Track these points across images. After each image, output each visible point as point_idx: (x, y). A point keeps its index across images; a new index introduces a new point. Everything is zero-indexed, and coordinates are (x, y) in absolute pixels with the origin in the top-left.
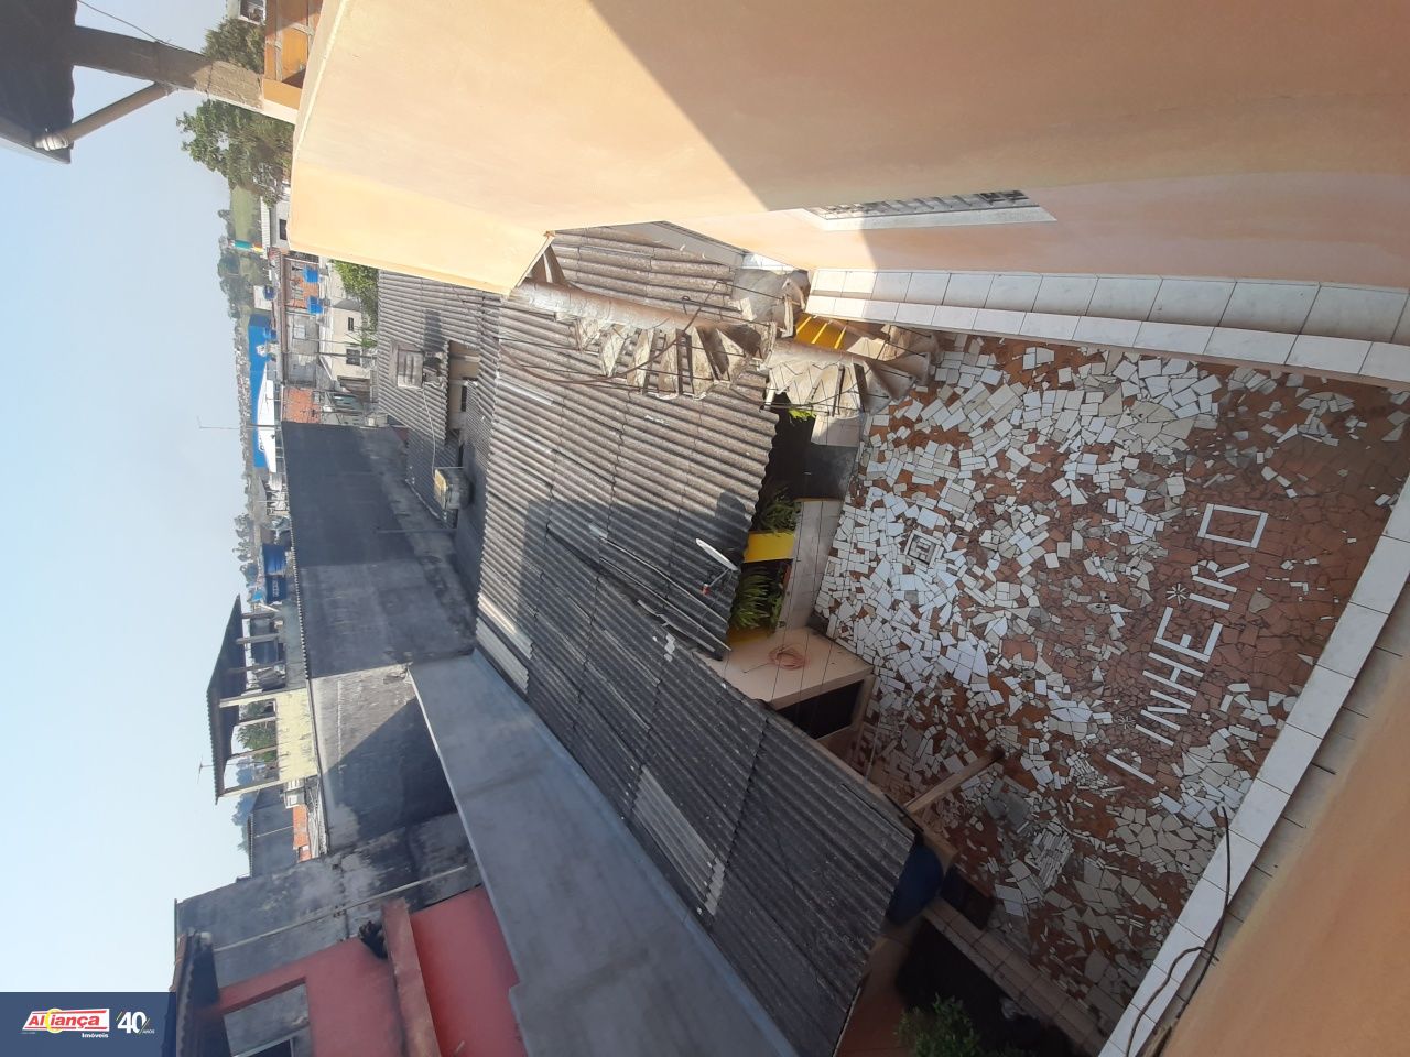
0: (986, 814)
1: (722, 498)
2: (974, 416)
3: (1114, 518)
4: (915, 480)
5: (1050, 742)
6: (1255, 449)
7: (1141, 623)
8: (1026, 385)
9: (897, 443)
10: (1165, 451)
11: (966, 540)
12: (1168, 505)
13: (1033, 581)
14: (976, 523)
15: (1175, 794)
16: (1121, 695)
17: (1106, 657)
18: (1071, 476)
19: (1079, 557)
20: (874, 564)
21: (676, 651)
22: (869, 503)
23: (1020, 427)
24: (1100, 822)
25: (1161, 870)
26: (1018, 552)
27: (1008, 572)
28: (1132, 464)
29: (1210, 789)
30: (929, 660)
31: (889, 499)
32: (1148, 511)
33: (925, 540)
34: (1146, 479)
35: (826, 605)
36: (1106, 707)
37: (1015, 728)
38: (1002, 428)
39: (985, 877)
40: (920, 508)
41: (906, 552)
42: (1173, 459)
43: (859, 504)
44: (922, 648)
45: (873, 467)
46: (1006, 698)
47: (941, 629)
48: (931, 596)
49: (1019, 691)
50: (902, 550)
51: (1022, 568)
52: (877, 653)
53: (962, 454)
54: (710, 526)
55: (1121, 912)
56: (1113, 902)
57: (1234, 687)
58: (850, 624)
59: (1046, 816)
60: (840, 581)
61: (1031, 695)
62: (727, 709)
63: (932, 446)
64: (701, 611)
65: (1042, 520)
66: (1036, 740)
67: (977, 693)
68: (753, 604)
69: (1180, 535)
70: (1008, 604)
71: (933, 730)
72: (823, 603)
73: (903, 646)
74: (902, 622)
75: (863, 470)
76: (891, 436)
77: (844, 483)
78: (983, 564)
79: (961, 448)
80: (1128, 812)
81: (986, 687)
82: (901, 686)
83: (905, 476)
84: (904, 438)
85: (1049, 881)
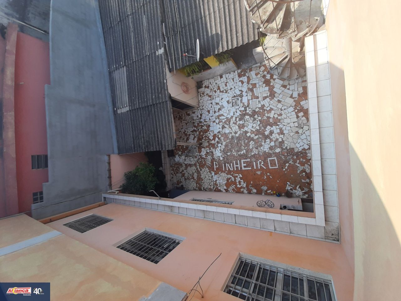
0: (188, 147)
2: (281, 96)
3: (265, 142)
4: (254, 89)
5: (210, 152)
6: (292, 160)
7: (245, 156)
8: (295, 105)
9: (264, 76)
10: (286, 145)
11: (244, 113)
12: (273, 151)
13: (242, 132)
14: (250, 113)
15: (215, 174)
16: (227, 159)
17: (234, 154)
18: (272, 129)
19: (252, 139)
20: (225, 91)
21: (161, 55)
22: (241, 79)
23: (281, 110)
24: (202, 166)
25: (202, 177)
26: (247, 126)
27: (241, 126)
28: (280, 140)
29: (220, 178)
30: (210, 119)
31: (245, 84)
32: (269, 148)
33: (239, 102)
34: (277, 144)
35: (206, 84)
36: (223, 158)
37: (208, 144)
38: (280, 106)
39: (177, 152)
40: (247, 96)
41: (233, 99)
42: (284, 147)
43: (240, 76)
44: (211, 117)
45: (253, 73)
46: (213, 140)
47: (219, 118)
48: (225, 111)
49: (216, 141)
50: (233, 97)
51: (244, 129)
52: (203, 106)
53: (268, 99)
54: (205, 37)
55: (190, 175)
56: (191, 173)
57: (240, 175)
58: (205, 94)
59: (196, 157)
60: (214, 84)
61: (217, 144)
62: (161, 87)
63: (267, 88)
64: (178, 54)
65: (258, 128)
66: (208, 149)
67: (209, 133)
68: (192, 69)
69: (266, 155)
70: (233, 130)
71: (195, 129)
72: (206, 83)
73: (209, 112)
74: (214, 108)
75: (251, 70)
76: (265, 73)
77: (244, 66)
78: (240, 120)
79: (269, 97)
80: (207, 169)
81: (213, 135)
82: (200, 116)
83: (254, 85)
84: (267, 78)
85: (186, 163)
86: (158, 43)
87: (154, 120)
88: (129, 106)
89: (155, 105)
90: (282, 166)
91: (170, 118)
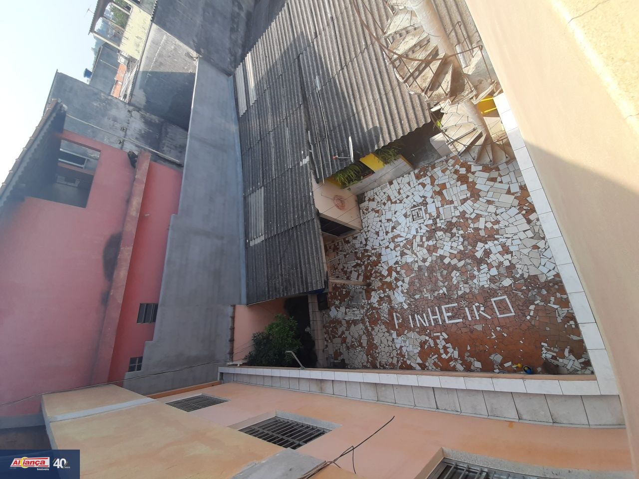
0: (349, 292)
1: (375, 128)
2: (490, 194)
3: (479, 270)
4: (444, 191)
5: (385, 296)
6: (540, 299)
7: (446, 298)
8: (519, 204)
9: (456, 172)
10: (520, 272)
11: (433, 228)
12: (497, 284)
13: (434, 259)
14: (443, 226)
15: (398, 335)
16: (416, 306)
17: (426, 296)
18: (487, 246)
19: (455, 268)
20: (398, 201)
21: (306, 164)
22: (421, 181)
23: (497, 215)
24: (374, 321)
25: (375, 342)
26: (442, 248)
27: (432, 249)
28: (507, 263)
29: (407, 343)
30: (380, 245)
31: (429, 187)
32: (490, 279)
33: (422, 213)
34: (503, 270)
35: (369, 196)
36: (409, 304)
37: (380, 284)
38: (492, 209)
39: (333, 302)
40: (434, 202)
41: (412, 210)
42: (518, 276)
43: (418, 177)
44: (382, 240)
45: (438, 171)
46: (388, 276)
47: (393, 241)
48: (402, 230)
49: (393, 278)
50: (411, 208)
51: (436, 253)
52: (368, 227)
53: (469, 202)
54: (360, 134)
55: (356, 339)
56: (356, 336)
57: (444, 334)
58: (370, 210)
59: (363, 307)
60: (382, 194)
61: (395, 282)
62: (305, 201)
63: (465, 187)
64: (327, 160)
65: (461, 248)
66: (382, 292)
67: (382, 266)
68: (346, 176)
69: (486, 295)
70: (419, 257)
71: (359, 262)
72: (369, 194)
73: (377, 233)
74: (386, 227)
75: (433, 167)
76: (457, 167)
77: (423, 164)
78: (428, 239)
79: (471, 199)
80: (383, 327)
81: (387, 268)
82: (364, 242)
83: (443, 186)
84: (460, 173)
85: (347, 318)
86: (302, 152)
87: (297, 248)
88: (265, 234)
89: (298, 226)
90: (522, 309)
91: (318, 242)
